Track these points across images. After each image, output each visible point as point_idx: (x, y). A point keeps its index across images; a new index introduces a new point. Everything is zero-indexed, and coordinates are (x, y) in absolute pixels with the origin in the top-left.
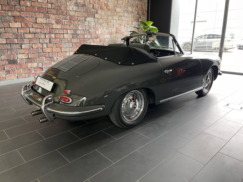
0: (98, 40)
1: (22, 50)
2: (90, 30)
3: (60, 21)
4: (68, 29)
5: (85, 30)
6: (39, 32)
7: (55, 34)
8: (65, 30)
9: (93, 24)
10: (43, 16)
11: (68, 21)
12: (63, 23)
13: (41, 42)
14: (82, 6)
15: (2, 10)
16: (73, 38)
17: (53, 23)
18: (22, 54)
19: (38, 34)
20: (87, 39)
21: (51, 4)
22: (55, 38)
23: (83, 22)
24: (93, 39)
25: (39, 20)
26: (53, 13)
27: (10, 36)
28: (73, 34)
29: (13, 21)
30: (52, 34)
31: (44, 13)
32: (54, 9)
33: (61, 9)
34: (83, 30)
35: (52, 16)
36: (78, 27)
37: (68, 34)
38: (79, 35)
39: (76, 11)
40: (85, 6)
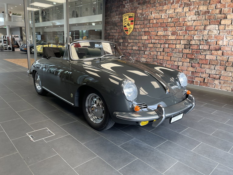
0: (220, 52)
1: (144, 55)
2: (209, 40)
3: (176, 32)
4: (182, 40)
5: (203, 40)
7: (169, 44)
8: (178, 41)
9: (215, 32)
10: (162, 29)
11: (183, 31)
12: (178, 34)
13: (157, 50)
14: (204, 13)
15: (140, 28)
16: (185, 48)
17: (169, 35)
18: (144, 58)
19: (156, 44)
20: (202, 50)
21: (171, 18)
22: (168, 48)
23: (202, 31)
24: (212, 50)
26: (171, 26)
27: (140, 45)
29: (144, 35)
30: (166, 44)
31: (164, 27)
33: (179, 22)
34: (199, 41)
35: (170, 29)
36: (193, 37)
37: (180, 44)
38: (193, 45)
39: (195, 21)
40: (208, 12)
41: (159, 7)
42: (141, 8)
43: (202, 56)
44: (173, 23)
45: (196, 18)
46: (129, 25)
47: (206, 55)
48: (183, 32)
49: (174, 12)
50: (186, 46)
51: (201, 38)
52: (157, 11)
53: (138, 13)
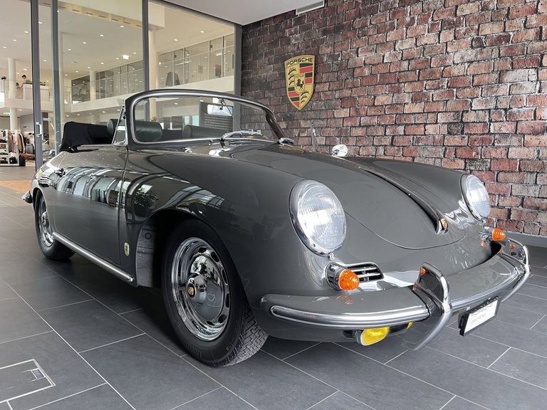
0: (546, 138)
2: (515, 110)
3: (424, 94)
4: (439, 112)
5: (496, 108)
6: (374, 124)
7: (406, 125)
8: (430, 115)
9: (530, 87)
10: (388, 90)
11: (443, 90)
12: (428, 99)
13: (375, 144)
14: (495, 42)
15: (329, 90)
16: (449, 133)
17: (406, 102)
19: (372, 128)
20: (497, 136)
21: (409, 60)
22: (405, 135)
23: (492, 87)
24: (524, 135)
25: (380, 100)
26: (411, 79)
27: (331, 132)
28: (451, 123)
29: (340, 107)
30: (399, 125)
31: (392, 84)
32: (414, 70)
33: (430, 67)
34: (487, 112)
35: (407, 88)
36: (471, 104)
37: (437, 123)
38: (470, 124)
39: (472, 62)
40: (507, 38)
41: (375, 36)
42: (330, 43)
43: (499, 151)
44: (413, 73)
45: (476, 56)
46: (301, 86)
47: (508, 147)
48: (442, 93)
49: (416, 44)
50: (453, 127)
51: (492, 106)
52: (371, 45)
53: (324, 55)
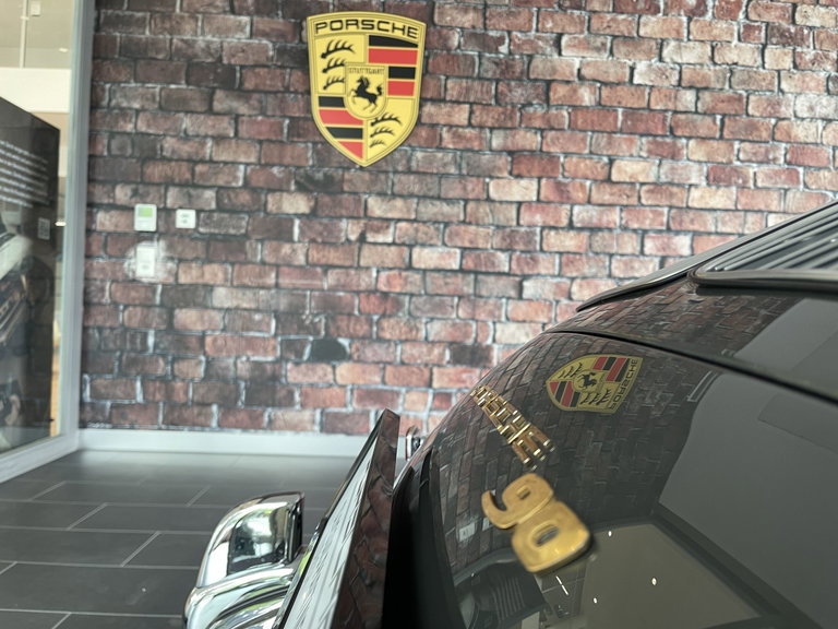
1: (521, 303)
3: (735, 170)
4: (771, 212)
6: (612, 225)
7: (696, 234)
8: (751, 218)
10: (645, 148)
11: (776, 168)
12: (745, 182)
13: (616, 273)
15: (470, 125)
17: (693, 181)
18: (518, 322)
19: (606, 234)
21: (698, 90)
25: (626, 169)
26: (703, 132)
27: (484, 237)
29: (506, 174)
30: (678, 233)
31: (655, 136)
32: (710, 113)
33: (748, 115)
35: (694, 150)
39: (830, 121)
41: (609, 17)
44: (708, 120)
45: (836, 110)
48: (777, 173)
49: (712, 58)
52: (598, 35)
53: (451, 28)
